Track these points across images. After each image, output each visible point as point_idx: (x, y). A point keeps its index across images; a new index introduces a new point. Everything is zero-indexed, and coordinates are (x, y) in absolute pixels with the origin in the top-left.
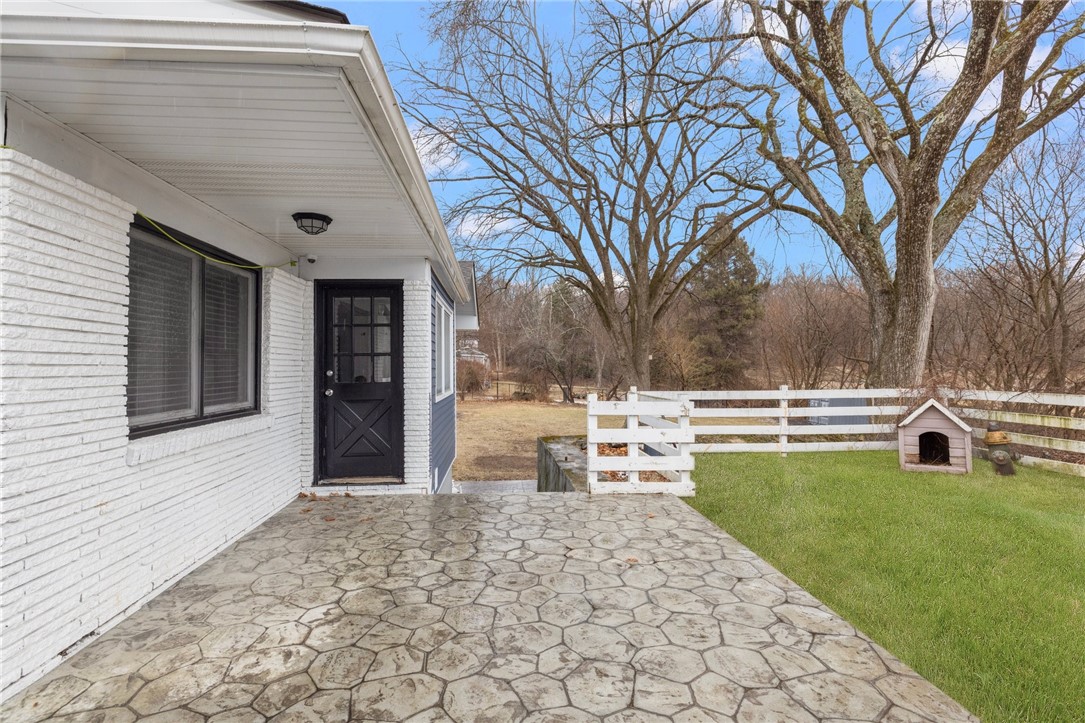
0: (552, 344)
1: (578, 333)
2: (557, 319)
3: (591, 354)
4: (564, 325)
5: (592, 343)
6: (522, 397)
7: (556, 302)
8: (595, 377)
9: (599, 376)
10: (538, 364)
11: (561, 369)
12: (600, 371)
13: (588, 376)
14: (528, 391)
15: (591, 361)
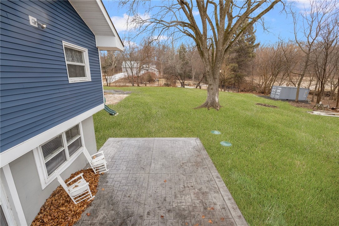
0: (178, 67)
1: (187, 63)
2: (181, 58)
3: (191, 70)
4: (183, 61)
5: (191, 67)
6: (167, 85)
7: (180, 52)
8: (192, 78)
9: (193, 78)
10: (172, 73)
11: (180, 75)
12: (194, 76)
13: (190, 78)
14: (169, 83)
15: (191, 73)
